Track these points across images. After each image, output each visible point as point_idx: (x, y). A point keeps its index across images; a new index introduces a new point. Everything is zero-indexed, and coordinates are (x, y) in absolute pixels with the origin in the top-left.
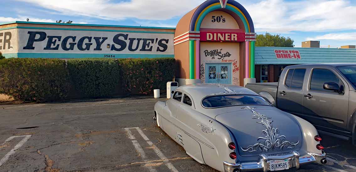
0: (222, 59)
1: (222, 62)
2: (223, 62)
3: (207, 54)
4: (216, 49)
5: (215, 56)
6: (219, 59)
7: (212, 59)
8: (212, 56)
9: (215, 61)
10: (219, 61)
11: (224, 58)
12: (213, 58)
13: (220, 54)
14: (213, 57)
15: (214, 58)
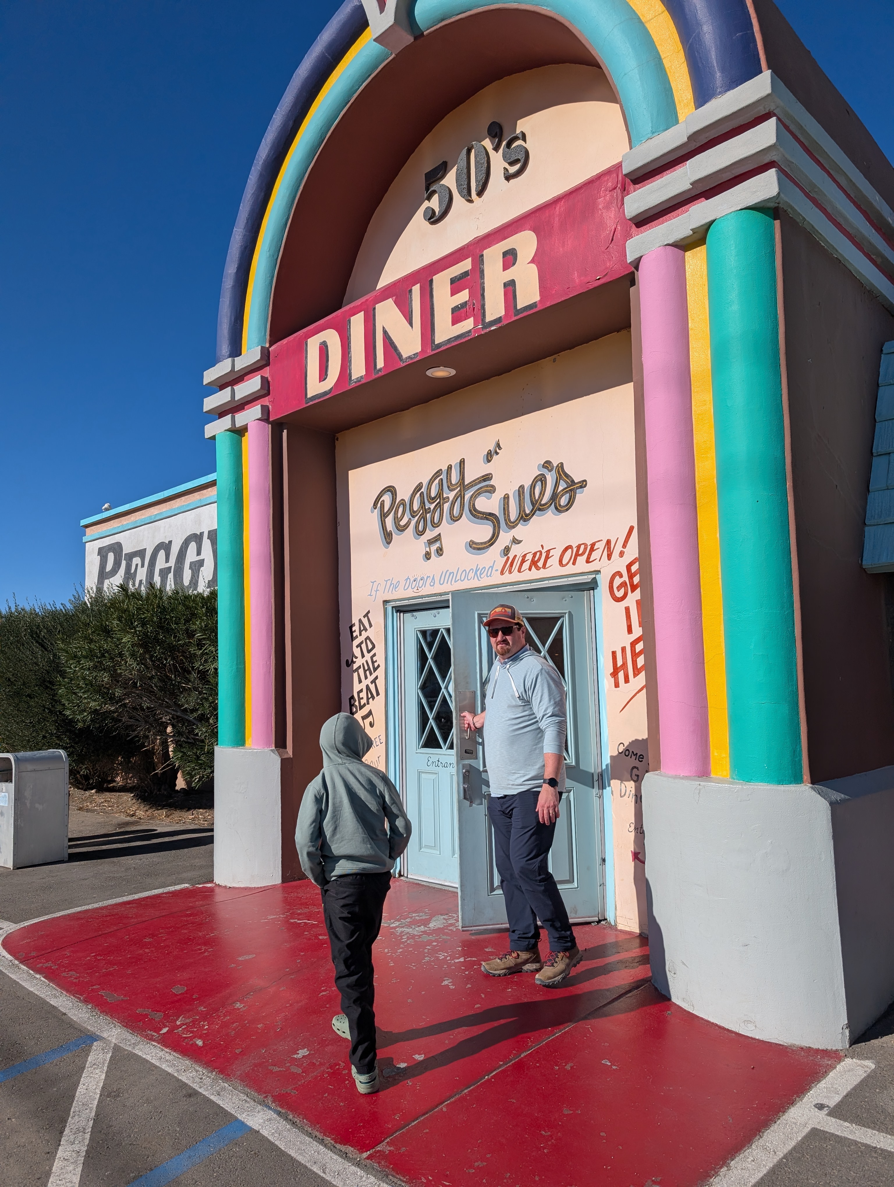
0: (507, 550)
1: (508, 578)
2: (515, 577)
3: (389, 521)
4: (455, 462)
5: (445, 529)
6: (476, 547)
7: (428, 556)
8: (430, 534)
9: (450, 575)
10: (478, 572)
11: (520, 531)
12: (434, 548)
13: (483, 504)
14: (431, 542)
15: (440, 552)
